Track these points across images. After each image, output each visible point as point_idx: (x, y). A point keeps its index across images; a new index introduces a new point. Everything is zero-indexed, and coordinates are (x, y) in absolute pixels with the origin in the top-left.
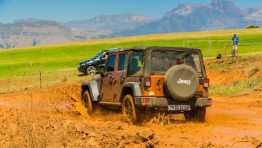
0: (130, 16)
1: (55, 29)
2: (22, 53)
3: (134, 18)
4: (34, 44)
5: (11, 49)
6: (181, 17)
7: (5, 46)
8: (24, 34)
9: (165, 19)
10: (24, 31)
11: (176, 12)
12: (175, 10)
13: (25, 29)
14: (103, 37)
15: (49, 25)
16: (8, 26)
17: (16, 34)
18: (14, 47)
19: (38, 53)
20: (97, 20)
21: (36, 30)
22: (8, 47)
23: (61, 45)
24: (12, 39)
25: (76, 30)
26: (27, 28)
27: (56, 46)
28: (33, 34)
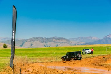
0: (92, 37)
1: (65, 41)
2: (52, 49)
3: (93, 38)
4: (57, 46)
5: (49, 47)
6: (109, 38)
7: (46, 46)
8: (53, 42)
9: (104, 39)
10: (53, 41)
11: (108, 36)
12: (107, 36)
13: (54, 40)
14: (82, 45)
15: (63, 39)
16: (48, 39)
17: (51, 42)
18: (50, 46)
19: (58, 49)
20: (80, 38)
21: (57, 41)
22: (48, 46)
23: (66, 47)
24: (49, 44)
25: (72, 42)
26: (55, 40)
27: (64, 47)
28: (57, 42)
